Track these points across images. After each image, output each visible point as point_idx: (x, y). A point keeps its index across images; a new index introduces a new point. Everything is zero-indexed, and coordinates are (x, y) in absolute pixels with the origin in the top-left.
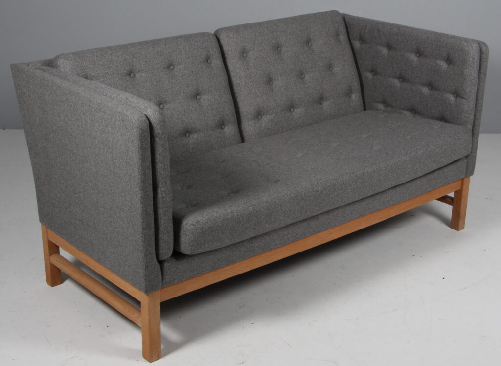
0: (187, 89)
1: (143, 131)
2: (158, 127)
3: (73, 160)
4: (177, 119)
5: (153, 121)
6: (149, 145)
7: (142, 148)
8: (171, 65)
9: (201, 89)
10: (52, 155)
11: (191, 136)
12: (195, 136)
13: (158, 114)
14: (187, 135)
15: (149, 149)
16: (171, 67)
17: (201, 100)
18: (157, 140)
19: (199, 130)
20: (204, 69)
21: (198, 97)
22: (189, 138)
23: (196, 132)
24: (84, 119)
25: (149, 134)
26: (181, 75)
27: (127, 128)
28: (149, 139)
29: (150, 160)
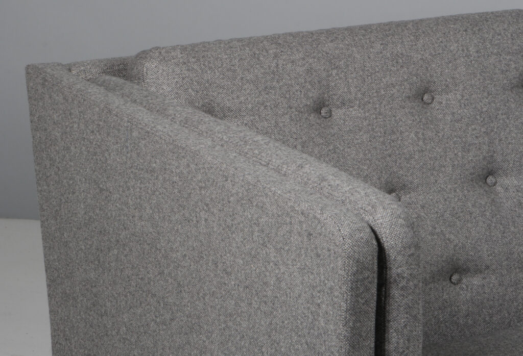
0: (463, 158)
1: (361, 267)
2: (399, 258)
3: (164, 323)
4: (432, 234)
5: (388, 242)
6: (373, 304)
7: (355, 311)
8: (427, 90)
9: (499, 158)
10: (108, 304)
11: (464, 280)
12: (476, 281)
13: (402, 226)
14: (455, 278)
15: (373, 315)
16: (426, 97)
17: (499, 188)
18: (395, 292)
19: (487, 267)
20: (513, 106)
21: (490, 180)
22: (457, 287)
23: (478, 271)
24: (206, 220)
25: (376, 275)
26: (449, 118)
27: (318, 256)
28: (374, 290)
29: (373, 345)
